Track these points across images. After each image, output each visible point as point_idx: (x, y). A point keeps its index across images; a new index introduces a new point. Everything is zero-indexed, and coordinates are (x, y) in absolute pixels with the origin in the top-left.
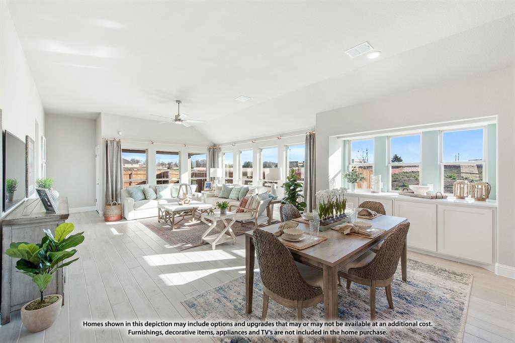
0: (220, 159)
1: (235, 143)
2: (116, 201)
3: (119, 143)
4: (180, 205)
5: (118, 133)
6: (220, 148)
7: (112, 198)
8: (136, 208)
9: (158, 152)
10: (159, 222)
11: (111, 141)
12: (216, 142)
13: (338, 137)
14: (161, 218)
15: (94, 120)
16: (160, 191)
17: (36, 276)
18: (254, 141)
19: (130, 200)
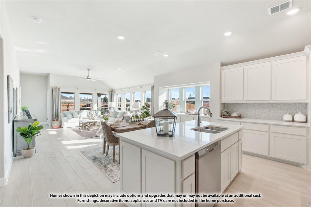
0: (115, 97)
1: (122, 89)
2: (58, 118)
3: (59, 89)
4: (90, 120)
5: (59, 84)
6: (115, 91)
7: (56, 117)
9: (80, 94)
10: (79, 128)
11: (55, 88)
12: (113, 88)
13: (164, 88)
14: (80, 127)
15: (46, 77)
16: (81, 114)
17: (27, 139)
18: (130, 88)
19: (65, 118)
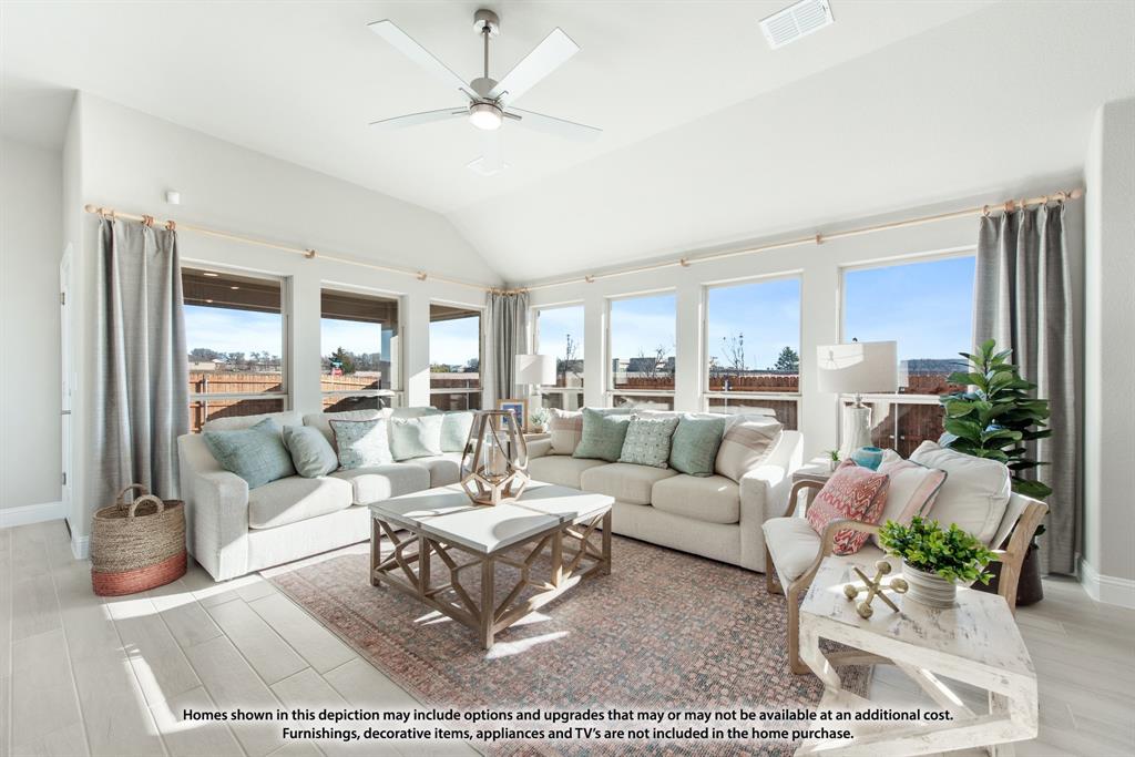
0: (529, 328)
3: (167, 240)
5: (166, 198)
6: (528, 294)
8: (258, 522)
11: (128, 225)
12: (514, 275)
16: (350, 440)
19: (229, 484)
